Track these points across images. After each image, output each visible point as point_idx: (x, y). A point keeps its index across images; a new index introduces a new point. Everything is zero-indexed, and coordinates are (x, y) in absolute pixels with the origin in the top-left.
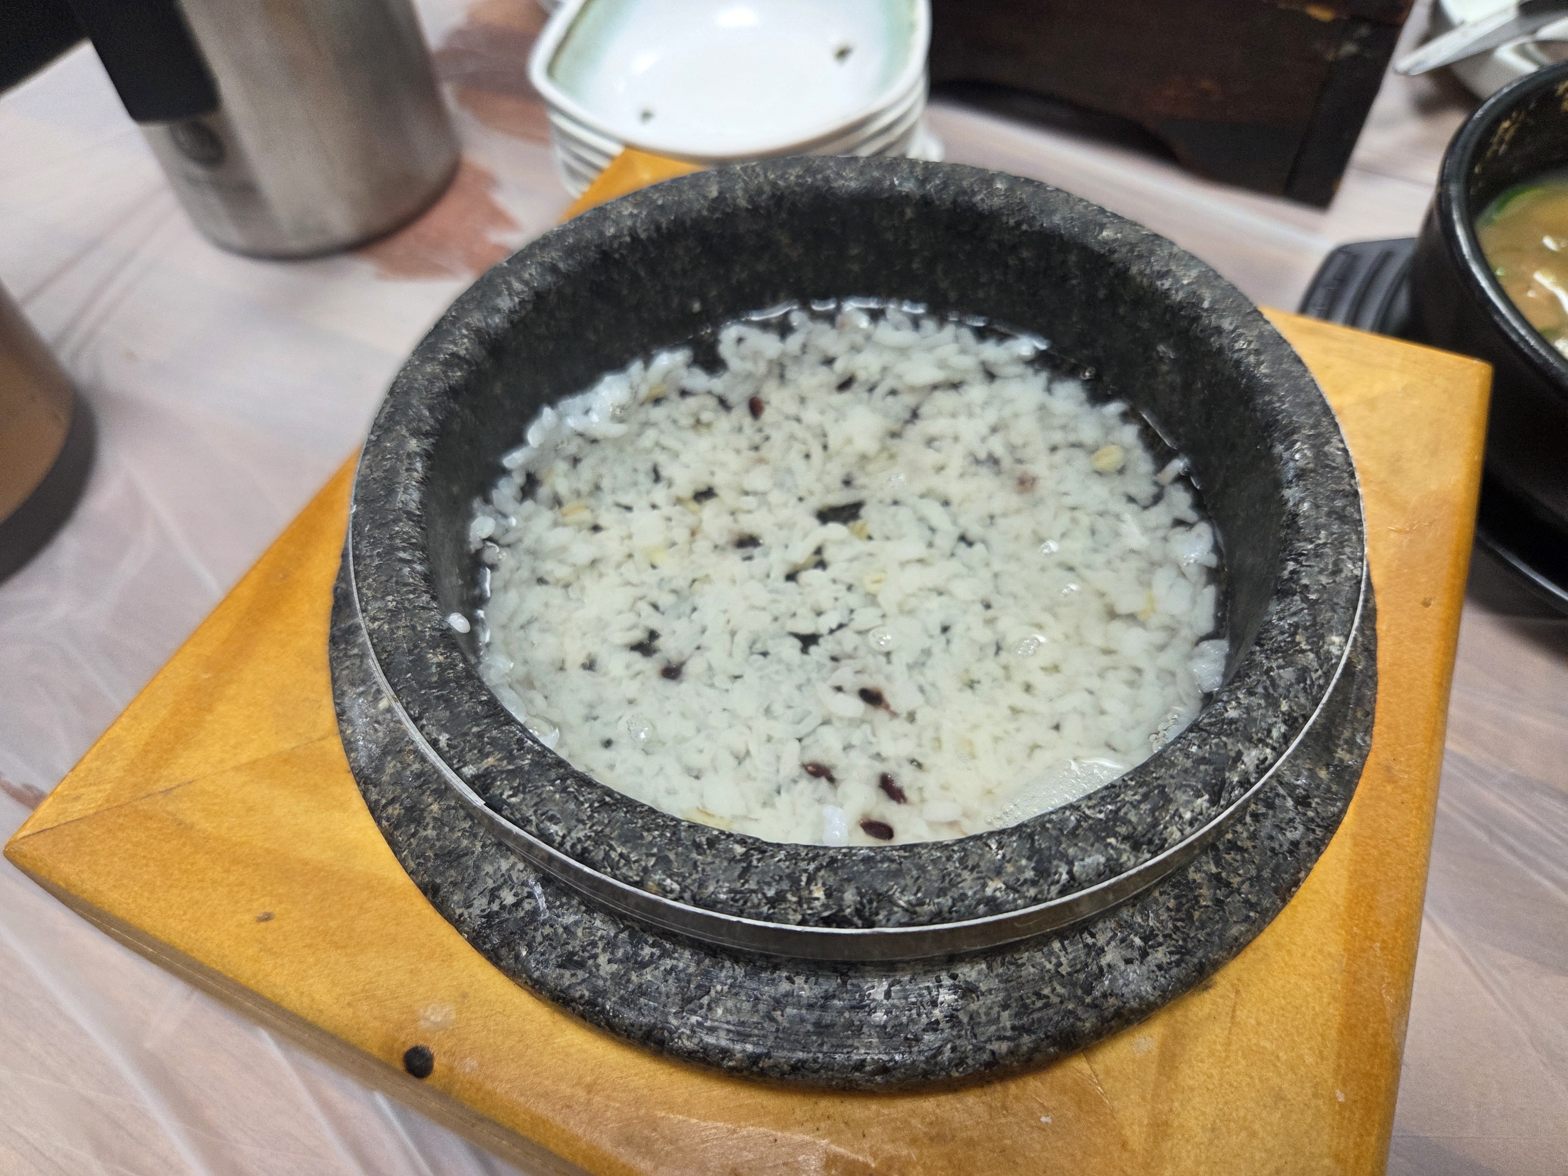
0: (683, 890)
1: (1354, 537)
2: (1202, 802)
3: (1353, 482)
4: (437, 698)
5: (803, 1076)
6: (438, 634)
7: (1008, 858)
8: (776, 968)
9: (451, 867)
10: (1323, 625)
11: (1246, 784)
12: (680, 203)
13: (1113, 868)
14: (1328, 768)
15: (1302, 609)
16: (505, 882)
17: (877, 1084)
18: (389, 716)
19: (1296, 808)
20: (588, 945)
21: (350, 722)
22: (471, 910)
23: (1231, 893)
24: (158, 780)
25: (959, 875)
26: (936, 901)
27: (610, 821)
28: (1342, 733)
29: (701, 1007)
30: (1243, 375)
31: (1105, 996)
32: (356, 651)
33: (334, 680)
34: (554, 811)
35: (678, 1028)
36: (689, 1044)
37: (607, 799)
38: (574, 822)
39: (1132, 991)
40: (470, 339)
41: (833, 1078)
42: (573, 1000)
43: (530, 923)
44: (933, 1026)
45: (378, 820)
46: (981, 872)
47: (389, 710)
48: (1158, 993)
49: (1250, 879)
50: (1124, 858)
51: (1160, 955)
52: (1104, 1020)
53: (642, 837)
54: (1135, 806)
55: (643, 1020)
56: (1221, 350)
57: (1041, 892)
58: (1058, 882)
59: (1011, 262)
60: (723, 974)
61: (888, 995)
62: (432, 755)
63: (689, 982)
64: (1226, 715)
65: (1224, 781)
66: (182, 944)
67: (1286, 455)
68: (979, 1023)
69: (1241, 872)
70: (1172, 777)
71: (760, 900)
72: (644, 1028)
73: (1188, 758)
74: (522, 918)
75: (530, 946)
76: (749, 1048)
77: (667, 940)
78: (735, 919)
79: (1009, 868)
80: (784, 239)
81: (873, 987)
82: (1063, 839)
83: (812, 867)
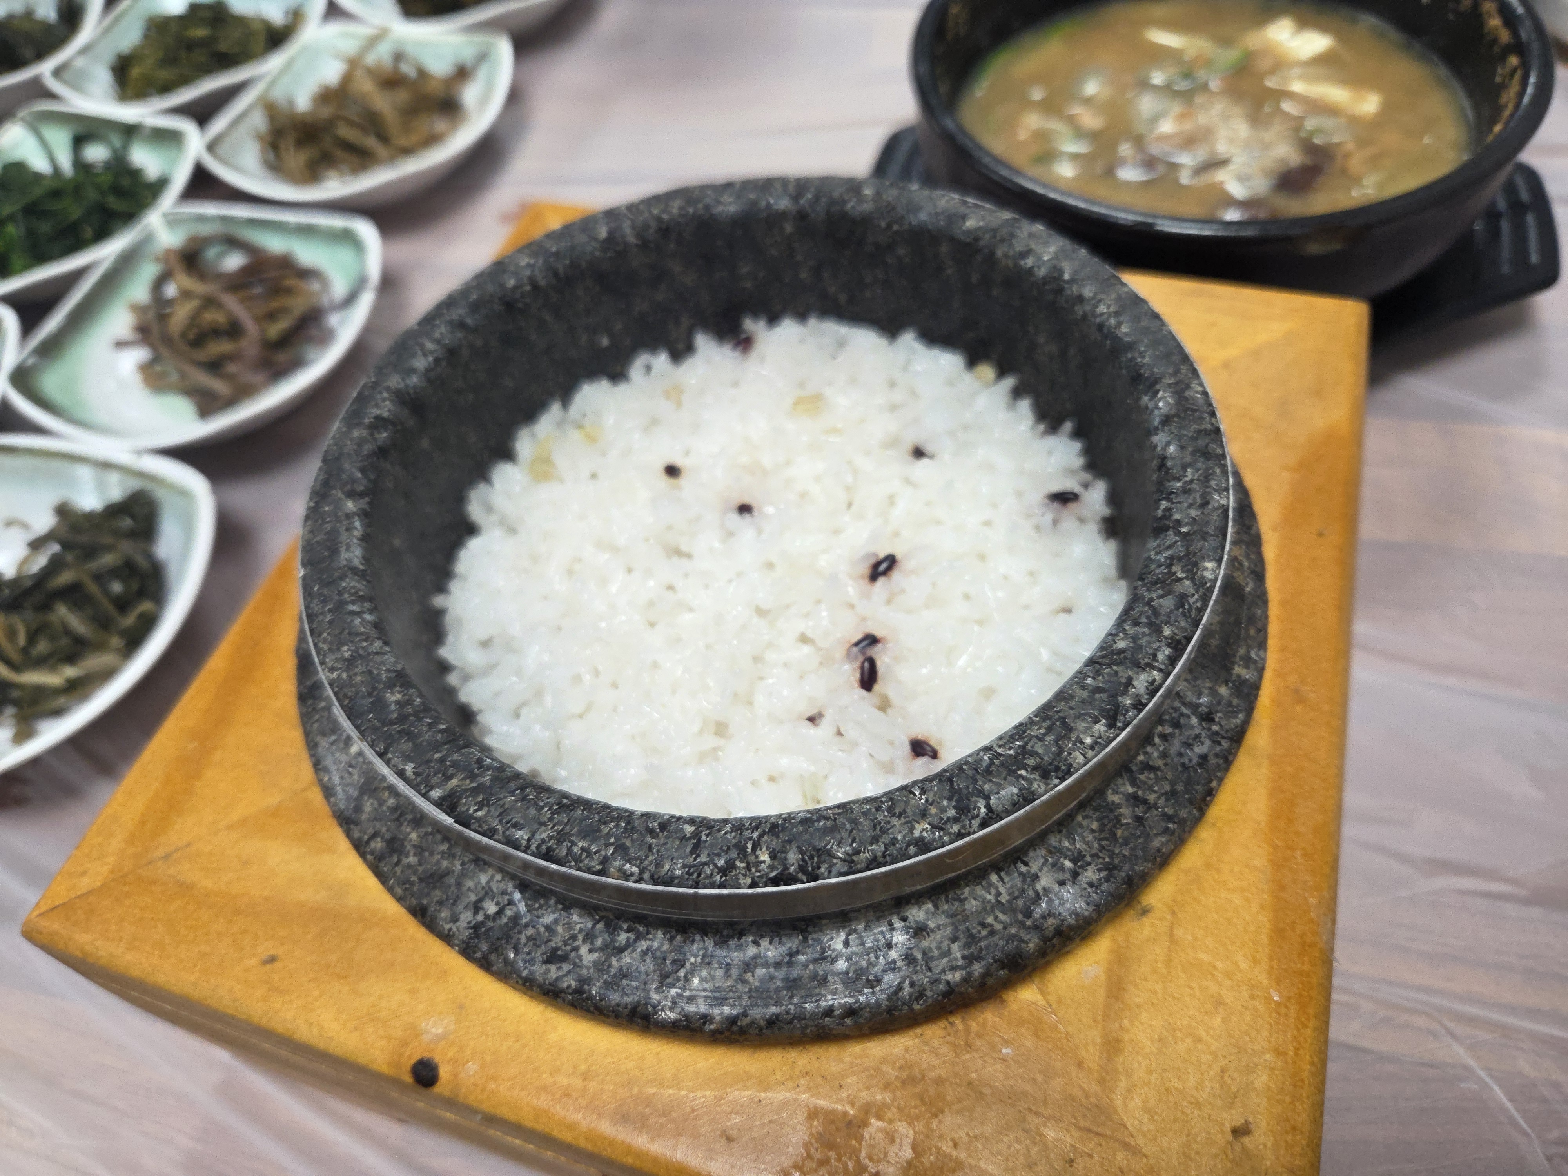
0: (642, 872)
1: (1218, 471)
2: (1100, 727)
3: (1213, 420)
4: (399, 732)
5: (779, 1029)
6: (394, 675)
7: (931, 800)
8: (741, 934)
9: (435, 888)
10: (1195, 553)
11: (1139, 706)
12: (573, 248)
13: (1027, 797)
14: (1227, 685)
15: (1175, 542)
16: (486, 894)
17: (847, 1026)
18: (361, 759)
19: (1200, 724)
20: (569, 939)
21: (326, 770)
22: (458, 924)
23: (1149, 808)
24: (157, 848)
25: (889, 822)
26: (870, 848)
27: (569, 820)
28: (1237, 651)
29: (678, 979)
30: (1106, 337)
31: (1043, 917)
32: (323, 704)
33: (307, 734)
34: (517, 818)
35: (659, 1002)
36: (671, 1015)
37: (565, 801)
38: (536, 826)
39: (1068, 910)
40: (390, 400)
41: (806, 1027)
42: (562, 991)
43: (514, 928)
44: (892, 967)
45: (362, 855)
46: (908, 817)
47: (360, 753)
48: (1091, 908)
49: (1166, 793)
50: (1035, 786)
51: (1091, 874)
52: (1046, 940)
53: (599, 830)
54: (1041, 739)
55: (627, 999)
56: (1085, 317)
57: (963, 827)
58: (978, 816)
59: (889, 261)
60: (695, 947)
61: (846, 944)
62: (401, 785)
63: (665, 959)
64: (1115, 646)
65: (1117, 706)
66: (196, 994)
67: (1151, 405)
68: (932, 957)
69: (1156, 788)
70: (1072, 708)
71: (712, 871)
72: (629, 1007)
73: (1084, 690)
74: (507, 923)
75: (516, 949)
76: (727, 1010)
77: (640, 923)
78: (692, 891)
79: (933, 810)
80: (676, 267)
81: (832, 939)
82: (978, 777)
83: (756, 835)
